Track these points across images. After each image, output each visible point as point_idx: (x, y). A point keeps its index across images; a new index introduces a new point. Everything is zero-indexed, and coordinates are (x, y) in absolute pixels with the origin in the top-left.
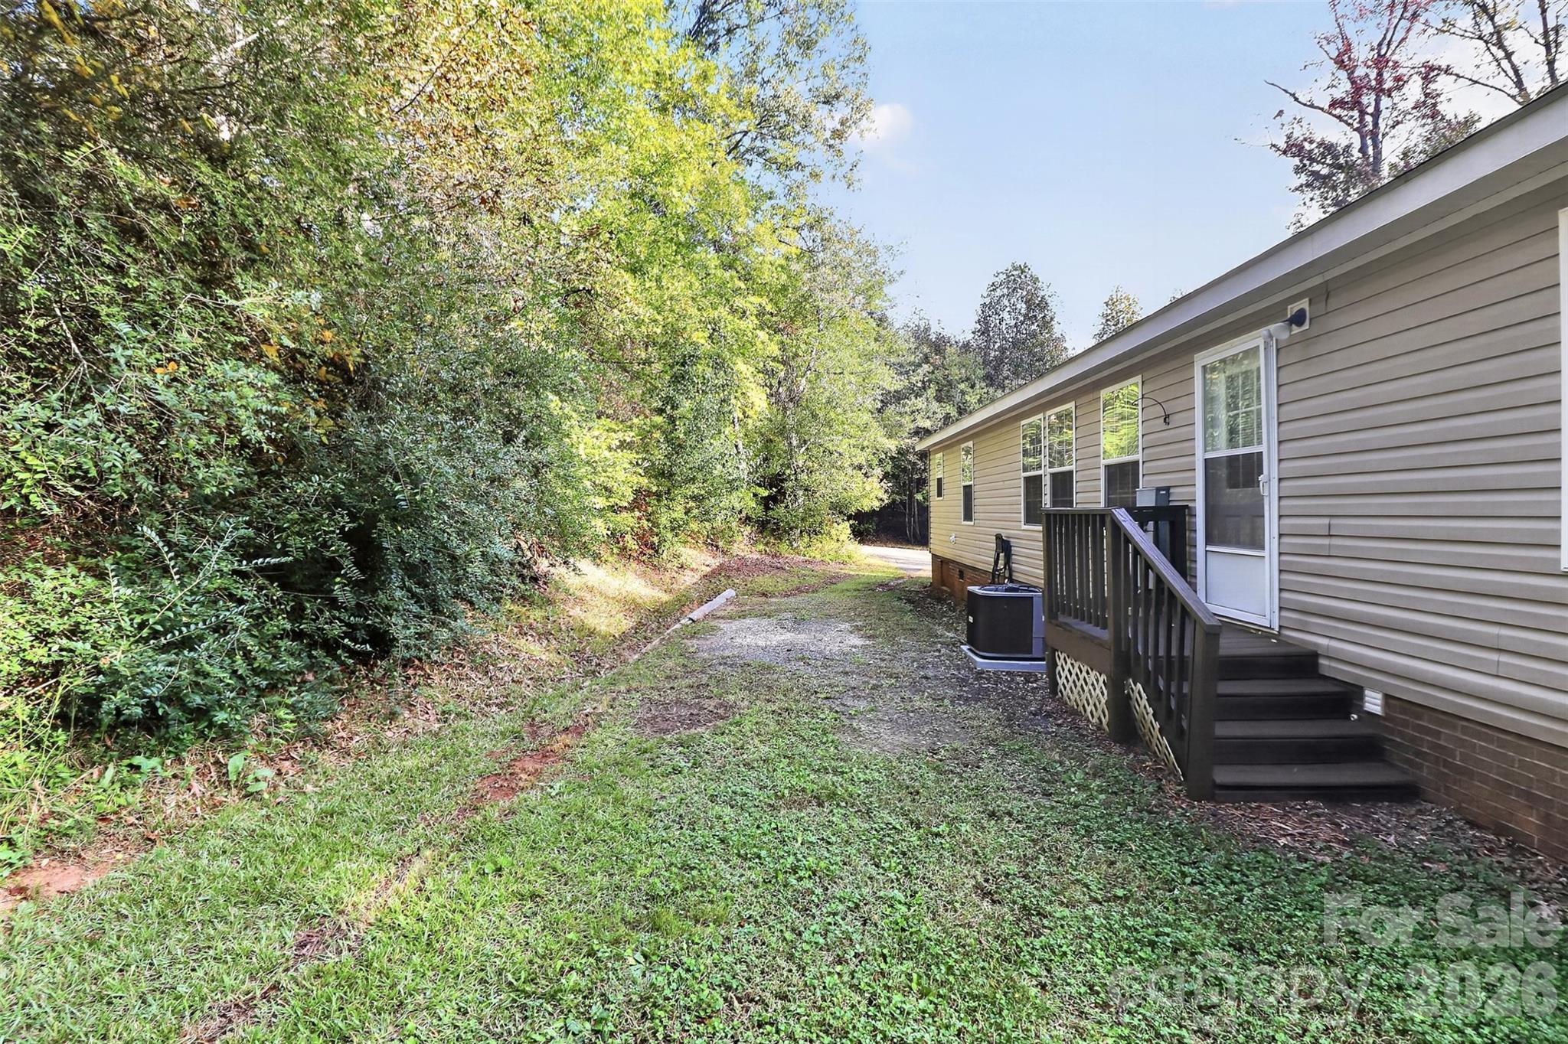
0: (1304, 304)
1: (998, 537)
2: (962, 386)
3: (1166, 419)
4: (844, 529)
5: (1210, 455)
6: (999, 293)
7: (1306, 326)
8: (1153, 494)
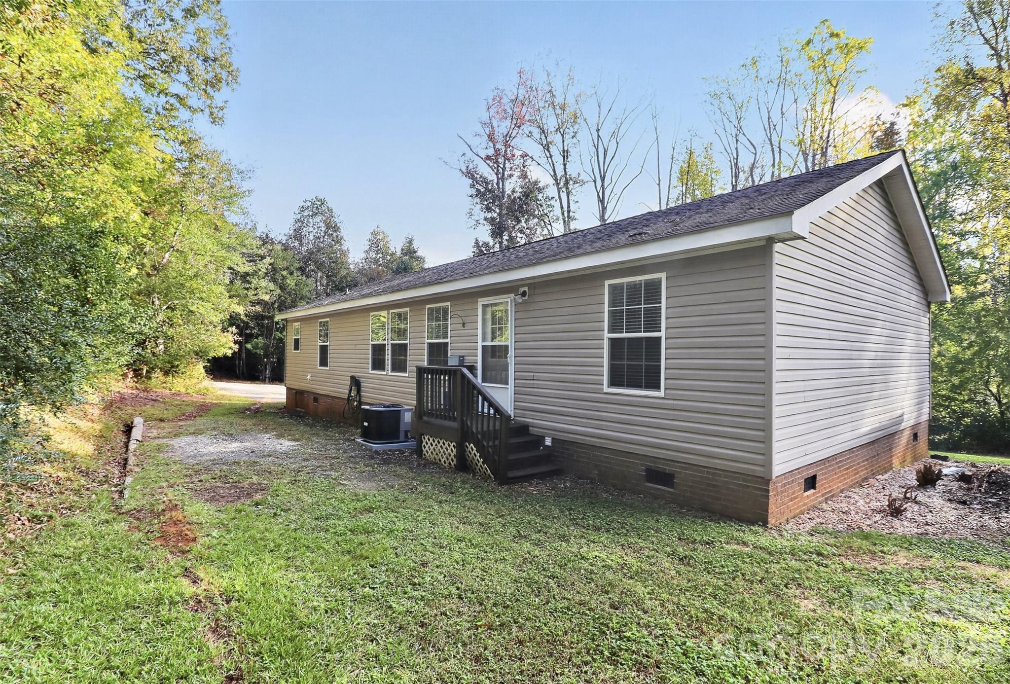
0: (526, 289)
1: (353, 378)
2: (285, 273)
3: (464, 324)
4: (199, 368)
5: (484, 344)
6: (306, 214)
7: (526, 297)
8: (457, 359)
